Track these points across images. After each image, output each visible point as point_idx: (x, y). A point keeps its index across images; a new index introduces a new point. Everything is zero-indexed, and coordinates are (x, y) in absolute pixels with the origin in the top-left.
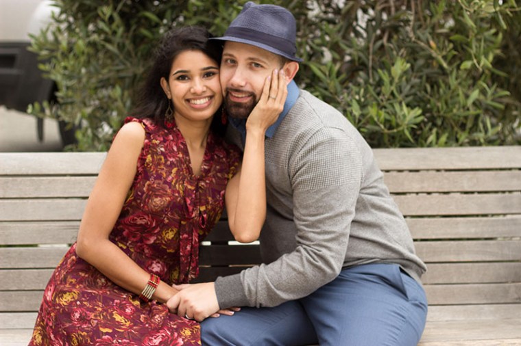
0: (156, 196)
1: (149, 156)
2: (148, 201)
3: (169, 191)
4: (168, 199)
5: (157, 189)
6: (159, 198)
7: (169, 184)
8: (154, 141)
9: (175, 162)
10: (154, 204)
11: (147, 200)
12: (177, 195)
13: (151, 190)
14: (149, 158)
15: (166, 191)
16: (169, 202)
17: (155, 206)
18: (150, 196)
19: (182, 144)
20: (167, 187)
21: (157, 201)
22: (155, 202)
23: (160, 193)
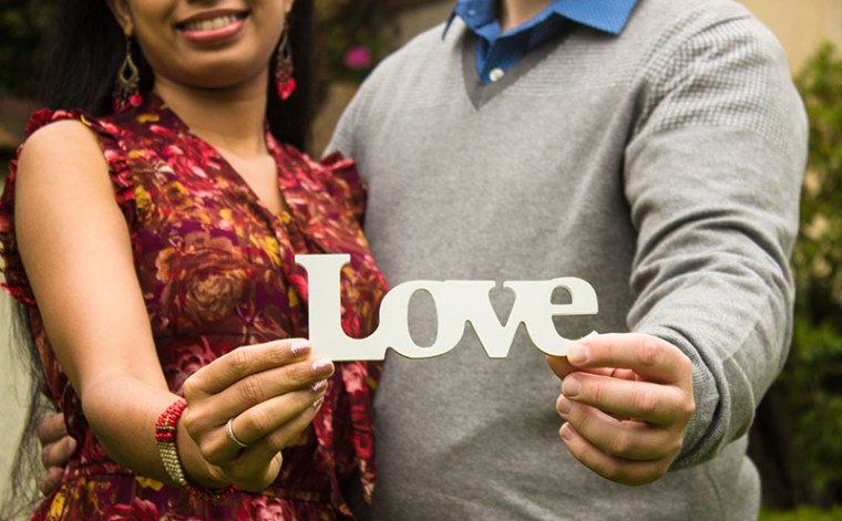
0: (203, 275)
1: (139, 190)
2: (183, 300)
3: (236, 252)
4: (239, 273)
5: (200, 257)
6: (213, 278)
7: (231, 235)
8: (134, 154)
9: (216, 199)
10: (202, 299)
11: (177, 301)
12: (259, 260)
13: (181, 267)
14: (141, 194)
15: (228, 253)
16: (246, 282)
17: (207, 306)
18: (183, 283)
19: (214, 160)
20: (228, 244)
21: (210, 286)
22: (204, 293)
23: (212, 264)
